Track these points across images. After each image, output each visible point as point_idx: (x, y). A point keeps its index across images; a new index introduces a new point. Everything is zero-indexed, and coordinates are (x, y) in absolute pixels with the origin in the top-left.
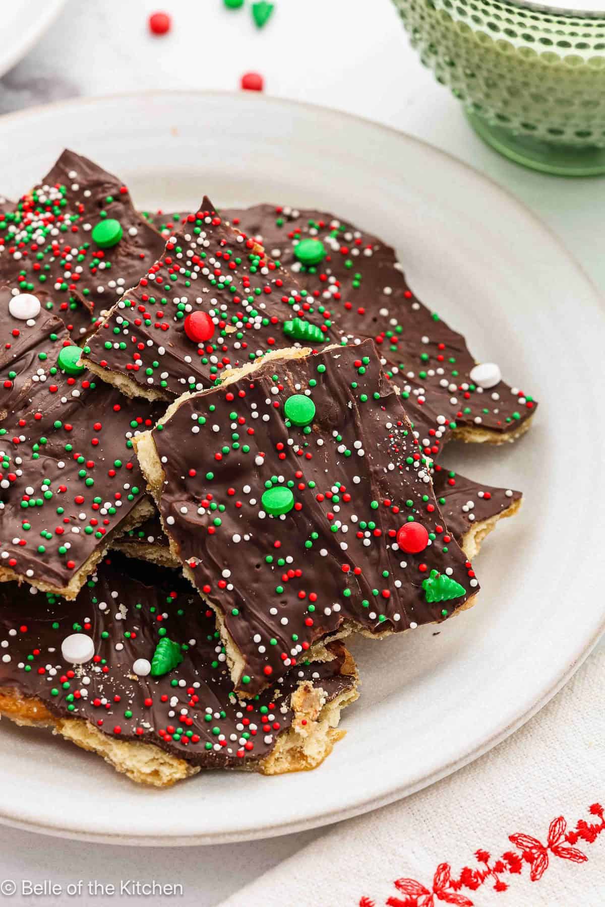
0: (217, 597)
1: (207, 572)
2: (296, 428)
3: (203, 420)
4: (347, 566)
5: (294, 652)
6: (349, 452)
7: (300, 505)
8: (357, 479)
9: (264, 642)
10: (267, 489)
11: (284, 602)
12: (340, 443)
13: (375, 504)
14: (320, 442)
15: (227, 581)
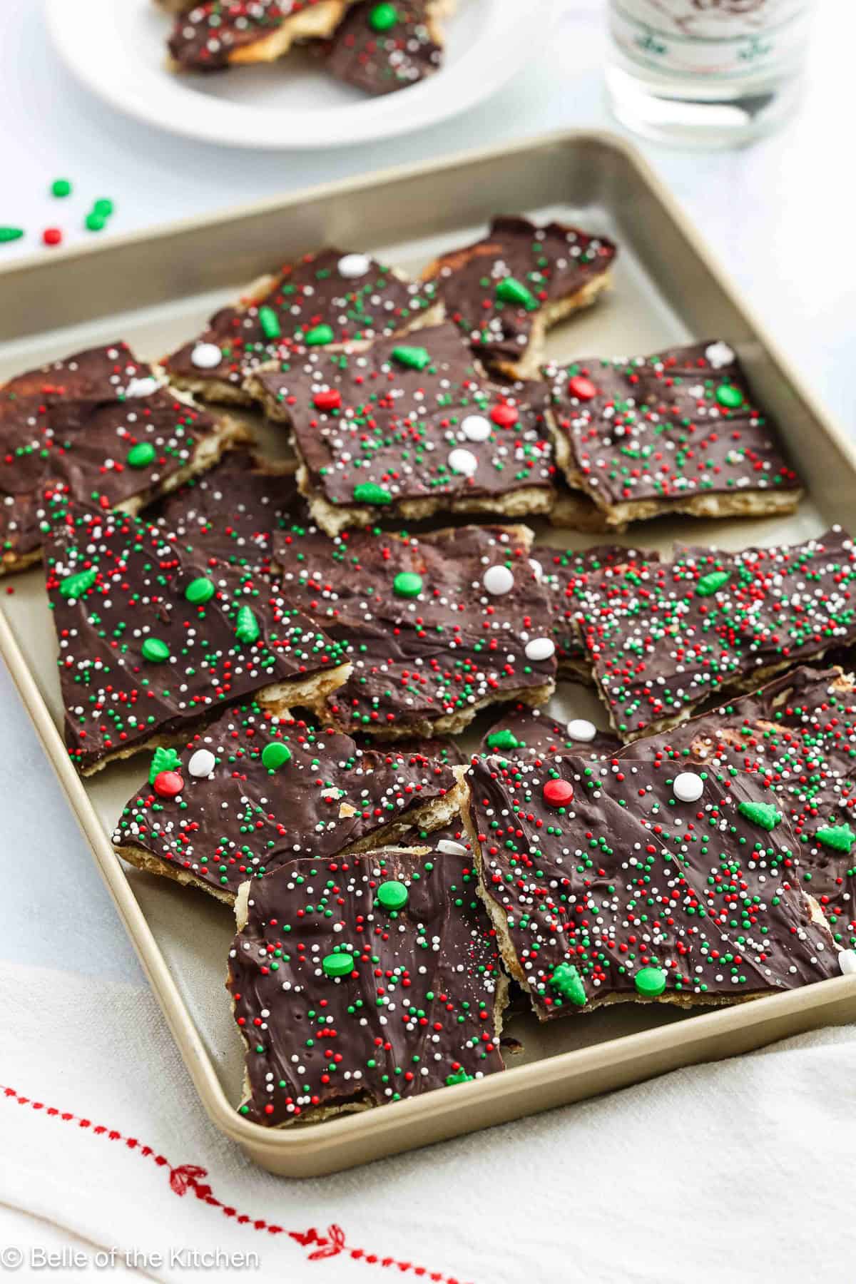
0: (248, 1031)
1: (248, 1007)
2: (383, 909)
3: (301, 879)
4: (380, 1040)
5: (301, 1101)
6: (426, 944)
7: (357, 973)
8: (423, 970)
9: (274, 1082)
10: (334, 953)
11: (310, 1055)
12: (421, 935)
13: (430, 995)
14: (402, 928)
15: (264, 1020)
